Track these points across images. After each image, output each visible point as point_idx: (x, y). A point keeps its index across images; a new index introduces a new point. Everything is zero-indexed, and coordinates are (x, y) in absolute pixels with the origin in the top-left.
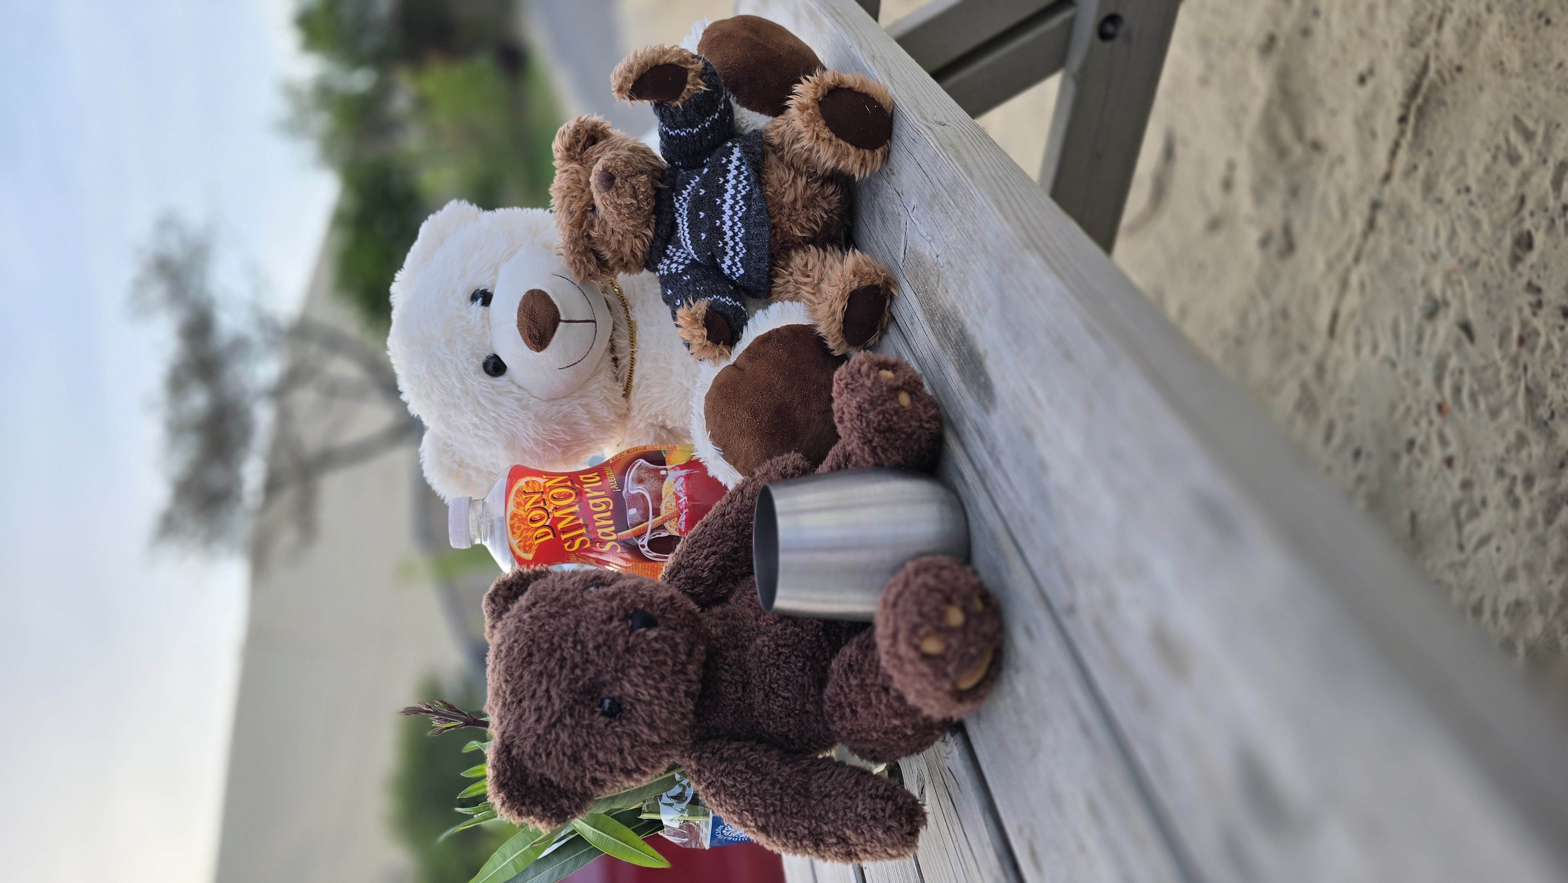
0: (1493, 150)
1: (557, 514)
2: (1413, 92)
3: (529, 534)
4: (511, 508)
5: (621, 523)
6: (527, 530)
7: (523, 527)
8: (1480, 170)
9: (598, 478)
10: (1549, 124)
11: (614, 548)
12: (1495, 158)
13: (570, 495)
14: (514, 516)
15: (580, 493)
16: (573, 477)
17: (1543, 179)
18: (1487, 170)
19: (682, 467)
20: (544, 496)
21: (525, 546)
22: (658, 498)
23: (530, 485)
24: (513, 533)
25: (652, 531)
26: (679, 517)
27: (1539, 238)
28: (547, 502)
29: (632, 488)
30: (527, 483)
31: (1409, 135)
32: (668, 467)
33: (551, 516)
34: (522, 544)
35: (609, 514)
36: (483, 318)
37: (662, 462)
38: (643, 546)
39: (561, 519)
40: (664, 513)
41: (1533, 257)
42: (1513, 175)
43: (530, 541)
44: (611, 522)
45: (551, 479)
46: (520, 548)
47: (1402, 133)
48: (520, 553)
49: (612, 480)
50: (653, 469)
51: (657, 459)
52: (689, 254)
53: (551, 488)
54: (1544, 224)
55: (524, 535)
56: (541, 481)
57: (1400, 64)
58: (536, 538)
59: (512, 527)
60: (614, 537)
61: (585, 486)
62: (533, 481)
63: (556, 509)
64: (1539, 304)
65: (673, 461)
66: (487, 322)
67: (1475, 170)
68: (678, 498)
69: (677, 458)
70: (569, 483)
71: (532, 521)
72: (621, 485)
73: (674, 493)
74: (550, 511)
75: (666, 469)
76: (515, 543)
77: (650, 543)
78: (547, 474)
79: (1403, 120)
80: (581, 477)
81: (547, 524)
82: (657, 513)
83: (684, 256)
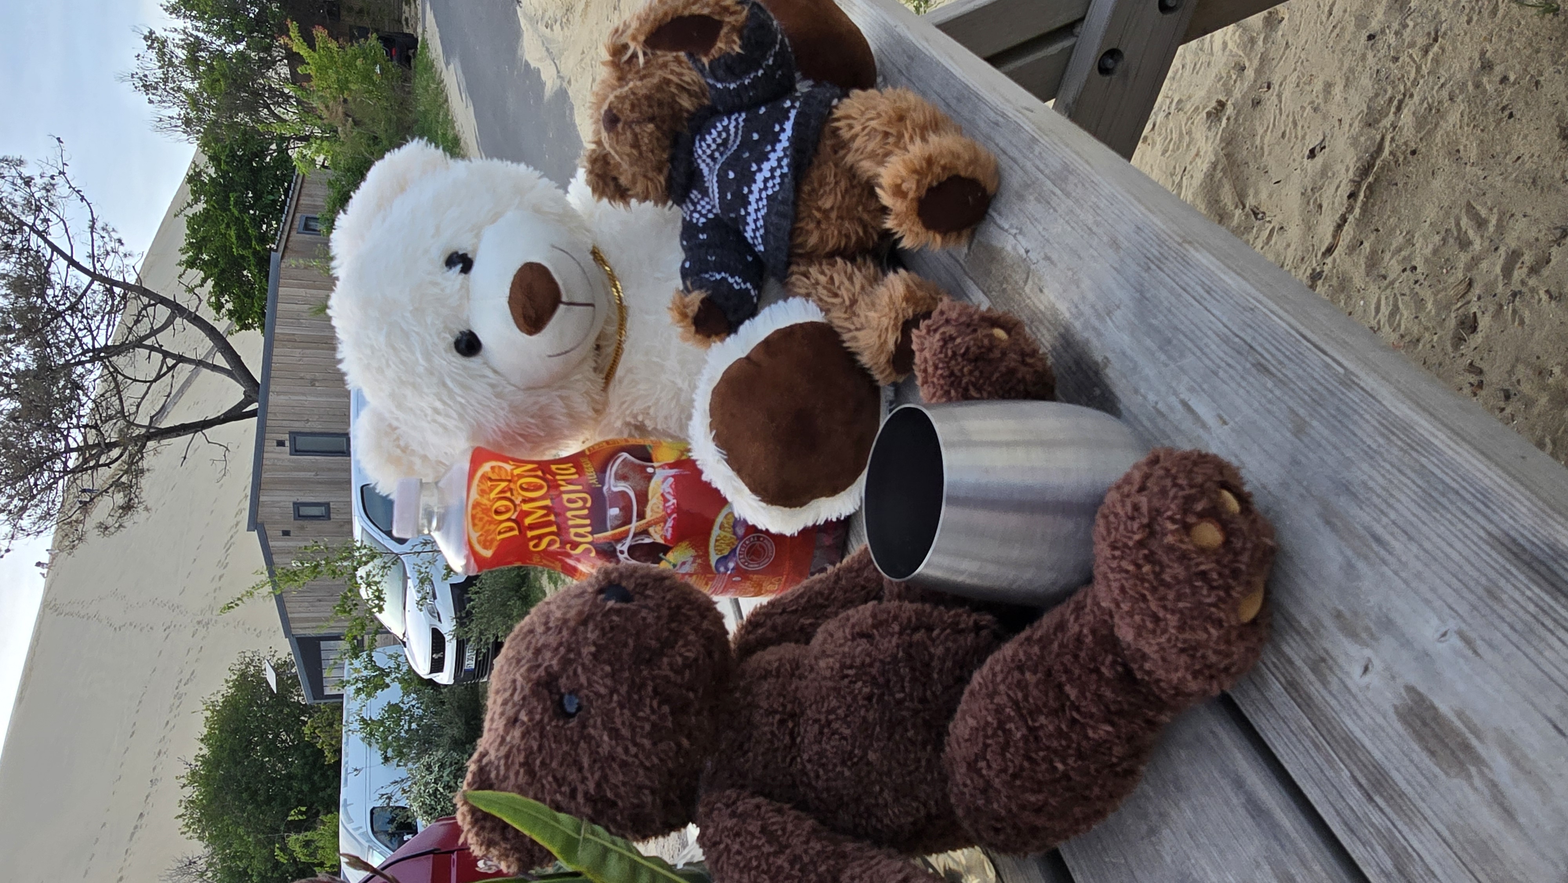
0: (1443, 233)
1: (526, 507)
2: (1365, 171)
3: (492, 527)
4: (474, 495)
5: (598, 521)
6: (491, 522)
7: (486, 518)
8: (1428, 251)
9: (573, 470)
10: (1502, 215)
11: (587, 551)
12: (1444, 240)
13: (540, 488)
14: (476, 505)
15: (553, 486)
16: (544, 467)
17: (1493, 266)
18: (1435, 252)
19: (671, 466)
20: (512, 486)
21: (485, 541)
22: (643, 498)
23: (496, 470)
24: (474, 525)
25: (635, 535)
26: (665, 522)
27: (1484, 322)
28: (515, 493)
29: (614, 486)
30: (493, 468)
31: (1357, 211)
32: (655, 464)
33: (518, 509)
34: (482, 538)
35: (586, 512)
36: (462, 287)
37: (650, 460)
38: (622, 552)
39: (528, 514)
40: (649, 515)
41: (1478, 339)
42: (1464, 258)
43: (493, 536)
44: (588, 522)
45: (518, 467)
46: (479, 542)
47: (1350, 209)
48: (478, 548)
49: (591, 476)
50: (639, 465)
51: (643, 454)
52: (714, 207)
53: (520, 476)
54: (1492, 309)
55: (487, 527)
56: (508, 467)
57: (1354, 142)
58: (500, 533)
59: (473, 517)
60: (590, 538)
61: (558, 477)
62: (500, 467)
63: (525, 501)
64: (1481, 384)
65: (660, 458)
66: (466, 292)
67: (1422, 250)
68: (666, 500)
69: (665, 454)
70: (540, 473)
71: (497, 512)
72: (602, 481)
73: (662, 495)
74: (517, 502)
75: (653, 467)
76: (474, 536)
77: (631, 549)
78: (514, 460)
79: (1352, 196)
80: (553, 467)
81: (514, 517)
82: (641, 516)
83: (708, 207)
